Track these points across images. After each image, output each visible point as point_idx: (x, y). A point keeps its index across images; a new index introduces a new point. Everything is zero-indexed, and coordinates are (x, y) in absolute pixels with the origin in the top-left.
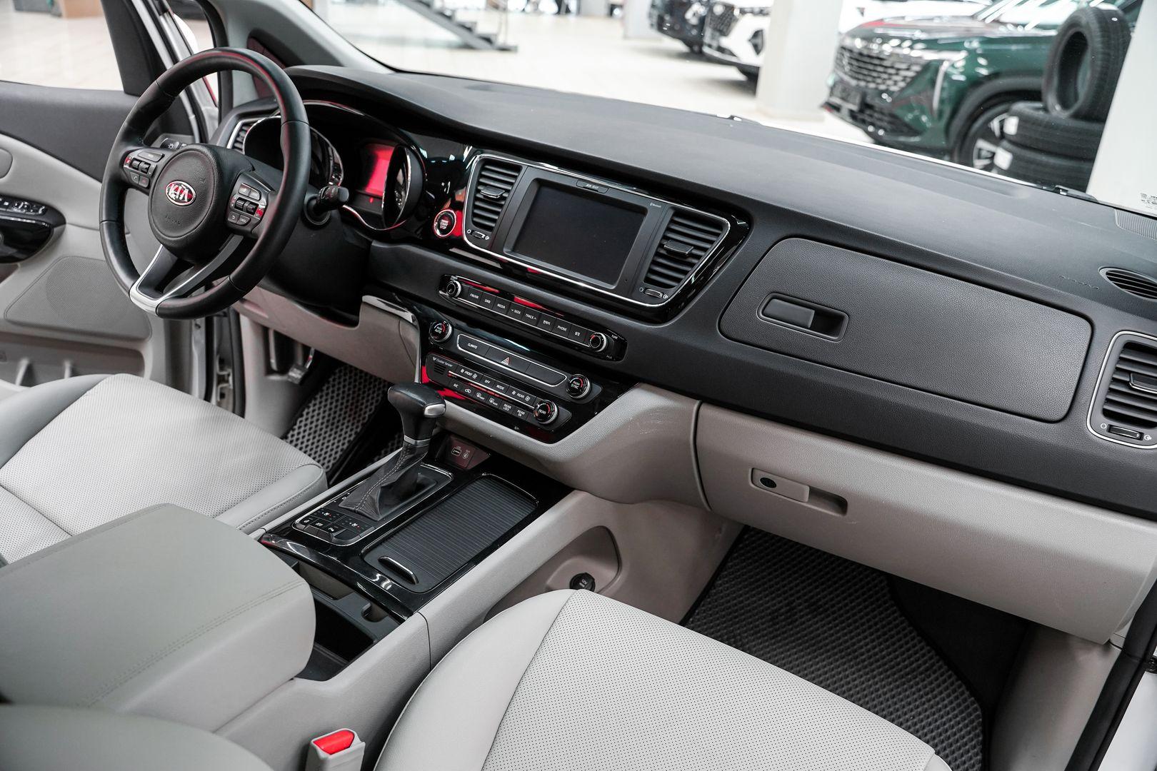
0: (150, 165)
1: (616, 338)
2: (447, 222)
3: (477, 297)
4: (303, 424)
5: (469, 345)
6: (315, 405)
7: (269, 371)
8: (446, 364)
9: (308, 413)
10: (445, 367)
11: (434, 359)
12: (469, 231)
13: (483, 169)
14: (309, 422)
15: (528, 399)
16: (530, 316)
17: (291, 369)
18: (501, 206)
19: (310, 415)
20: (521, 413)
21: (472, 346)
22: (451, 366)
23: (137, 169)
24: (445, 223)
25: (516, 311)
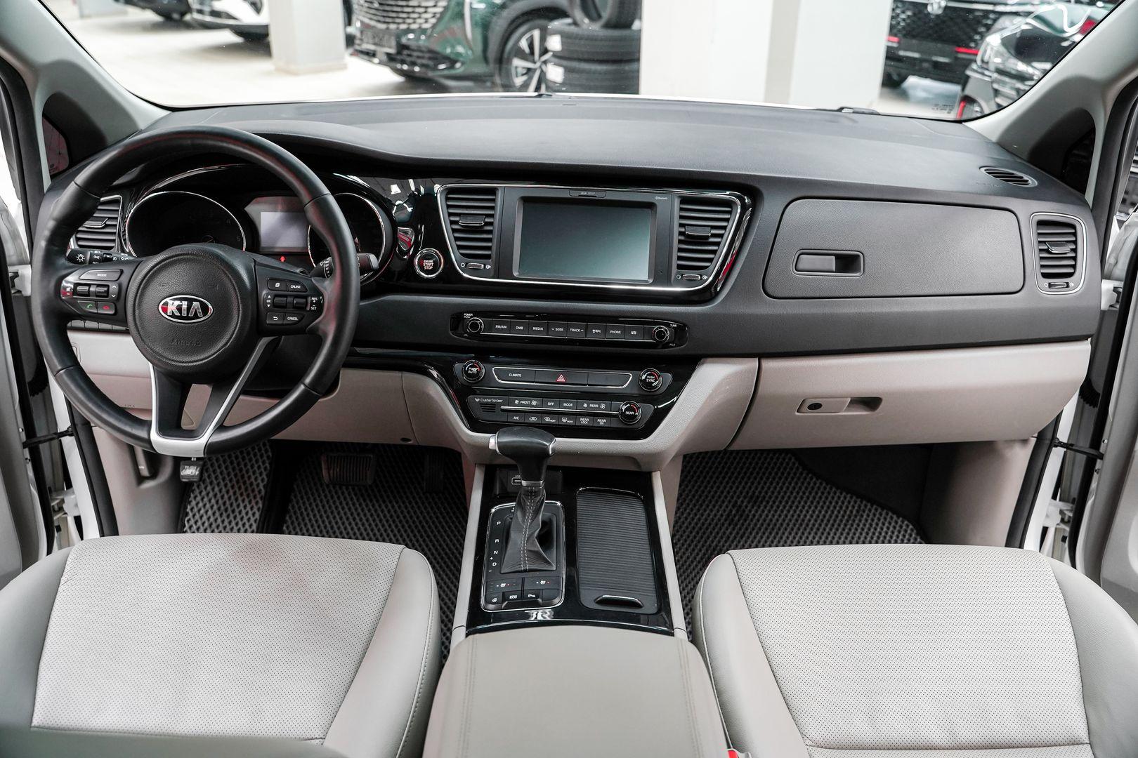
0: (108, 286)
1: (675, 326)
2: (431, 262)
3: (506, 327)
5: (510, 375)
7: (140, 479)
8: (494, 401)
10: (494, 405)
11: (477, 400)
12: (463, 265)
13: (452, 199)
15: (603, 406)
16: (577, 330)
18: (490, 232)
20: (602, 422)
21: (514, 375)
22: (501, 401)
23: (88, 295)
24: (428, 264)
25: (557, 329)
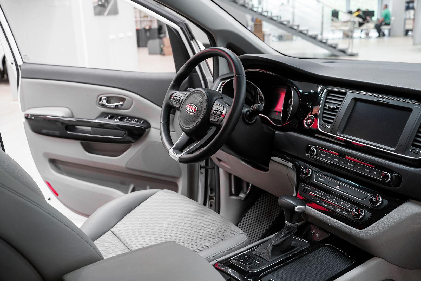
0: (180, 98)
1: (396, 175)
2: (310, 121)
3: (324, 156)
4: (245, 220)
5: (320, 179)
6: (251, 211)
7: (231, 194)
8: (308, 188)
9: (248, 215)
10: (307, 190)
11: (303, 186)
12: (321, 125)
13: (328, 95)
14: (248, 219)
15: (349, 206)
16: (350, 165)
17: (240, 193)
18: (336, 112)
19: (249, 216)
20: (345, 213)
21: (321, 179)
22: (311, 189)
23: (176, 100)
24: (309, 121)
25: (343, 162)
